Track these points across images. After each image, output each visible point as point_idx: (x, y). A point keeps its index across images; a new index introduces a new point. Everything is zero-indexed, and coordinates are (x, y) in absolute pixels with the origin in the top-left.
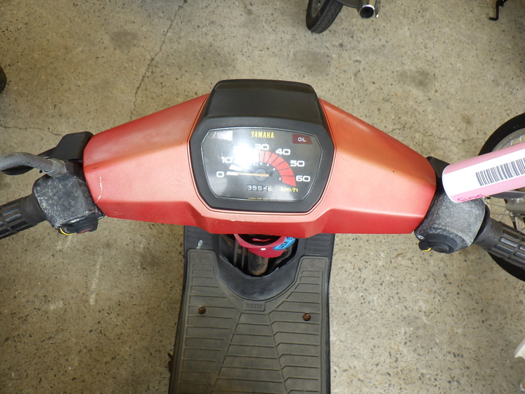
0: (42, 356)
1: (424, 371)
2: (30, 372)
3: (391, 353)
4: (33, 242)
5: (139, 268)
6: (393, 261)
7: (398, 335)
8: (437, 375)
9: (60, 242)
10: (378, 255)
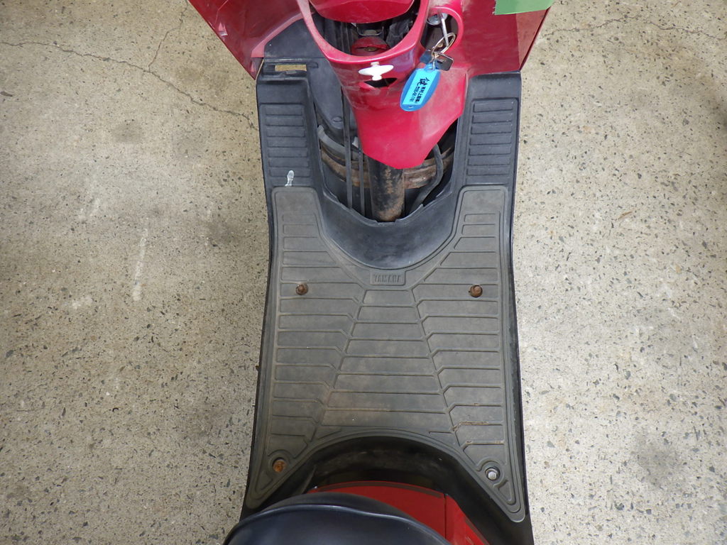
0: (64, 377)
1: (675, 392)
2: (47, 400)
3: (619, 365)
4: (41, 211)
5: (206, 244)
6: (615, 224)
7: (629, 337)
8: (697, 397)
9: (82, 209)
10: (591, 216)
